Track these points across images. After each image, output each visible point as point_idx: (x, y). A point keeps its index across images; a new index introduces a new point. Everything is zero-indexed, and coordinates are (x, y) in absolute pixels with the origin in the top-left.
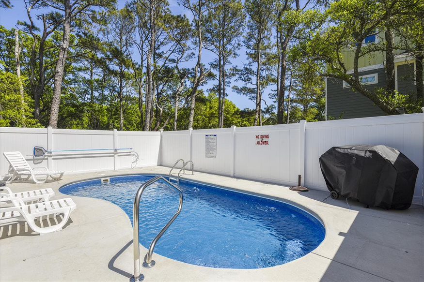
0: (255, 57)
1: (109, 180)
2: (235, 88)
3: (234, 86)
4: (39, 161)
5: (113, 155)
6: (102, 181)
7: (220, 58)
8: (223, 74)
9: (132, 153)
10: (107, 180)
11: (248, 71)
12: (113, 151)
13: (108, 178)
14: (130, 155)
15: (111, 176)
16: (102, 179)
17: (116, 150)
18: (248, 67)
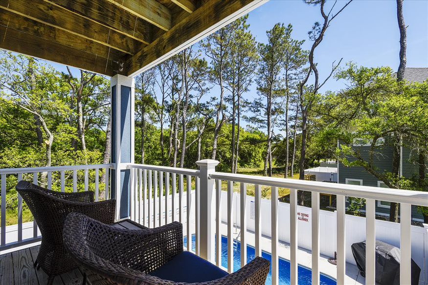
0: (266, 91)
2: (245, 118)
3: (244, 116)
7: (234, 95)
8: (236, 107)
11: (258, 104)
18: (258, 101)
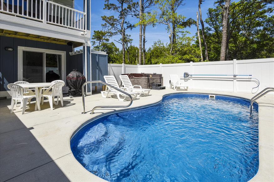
1: (215, 97)
4: (186, 80)
5: (233, 79)
6: (209, 96)
9: (252, 80)
10: (214, 97)
12: (232, 77)
13: (214, 96)
14: (250, 81)
15: (216, 94)
16: (210, 95)
17: (235, 76)
